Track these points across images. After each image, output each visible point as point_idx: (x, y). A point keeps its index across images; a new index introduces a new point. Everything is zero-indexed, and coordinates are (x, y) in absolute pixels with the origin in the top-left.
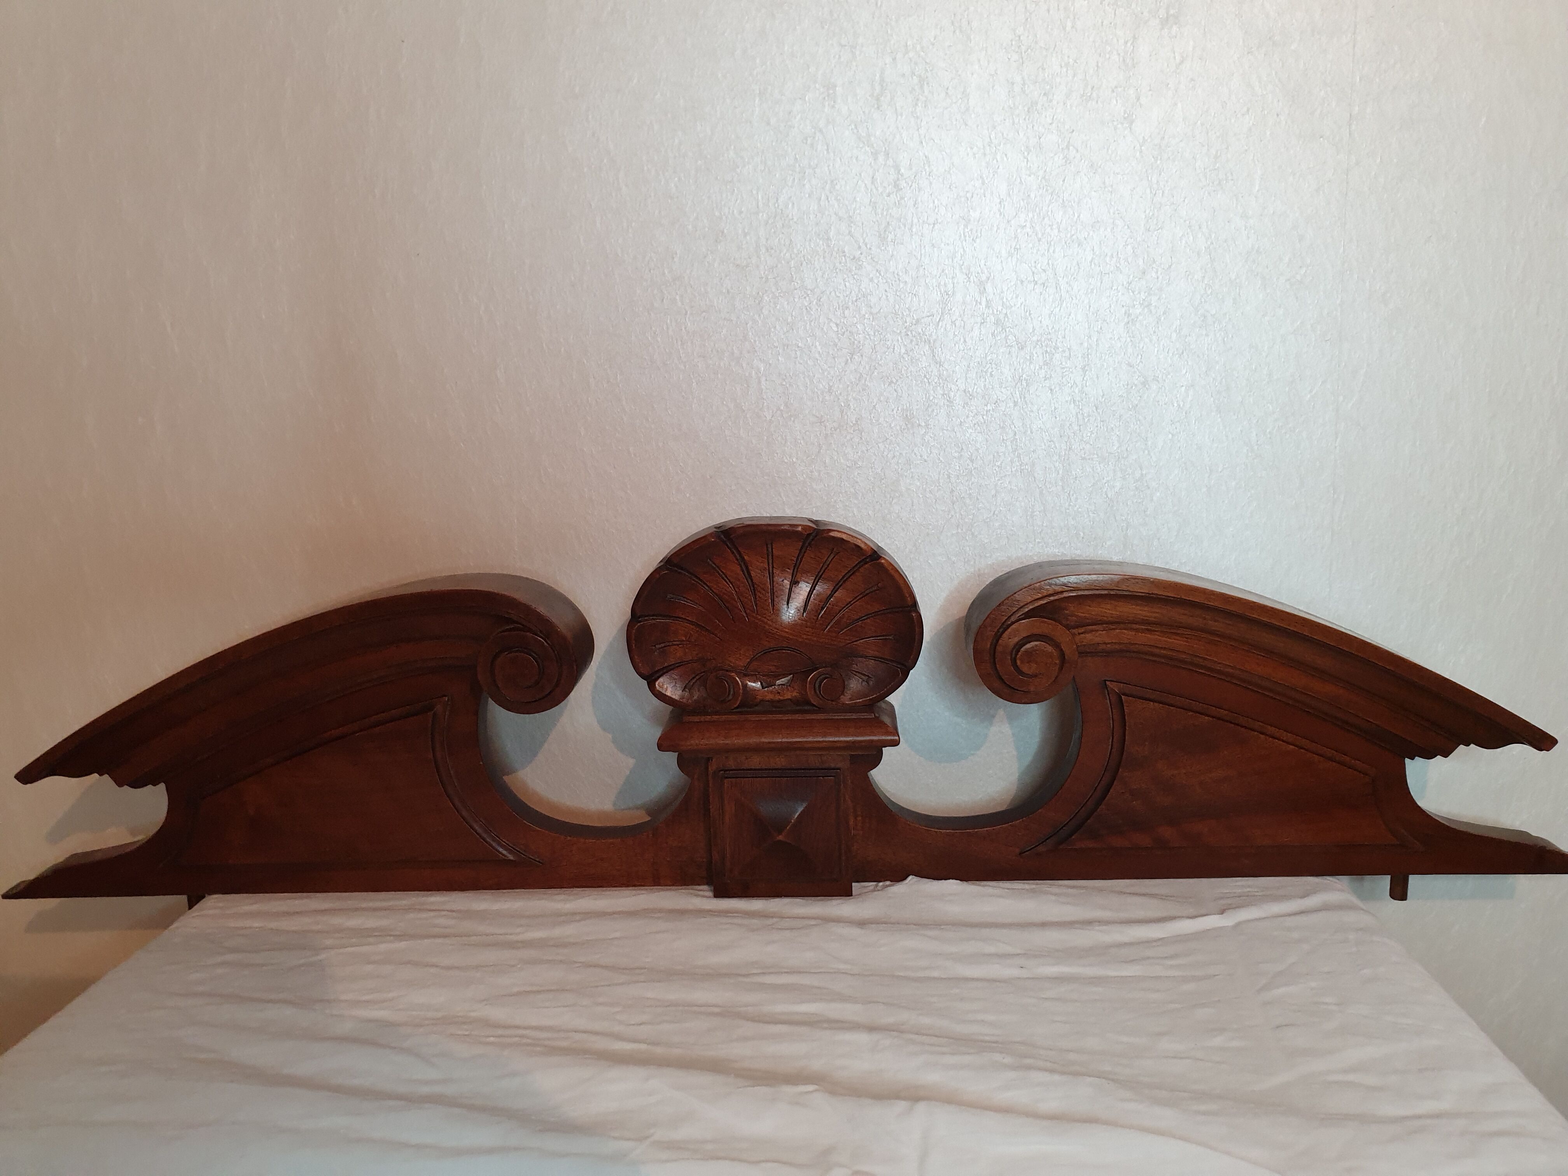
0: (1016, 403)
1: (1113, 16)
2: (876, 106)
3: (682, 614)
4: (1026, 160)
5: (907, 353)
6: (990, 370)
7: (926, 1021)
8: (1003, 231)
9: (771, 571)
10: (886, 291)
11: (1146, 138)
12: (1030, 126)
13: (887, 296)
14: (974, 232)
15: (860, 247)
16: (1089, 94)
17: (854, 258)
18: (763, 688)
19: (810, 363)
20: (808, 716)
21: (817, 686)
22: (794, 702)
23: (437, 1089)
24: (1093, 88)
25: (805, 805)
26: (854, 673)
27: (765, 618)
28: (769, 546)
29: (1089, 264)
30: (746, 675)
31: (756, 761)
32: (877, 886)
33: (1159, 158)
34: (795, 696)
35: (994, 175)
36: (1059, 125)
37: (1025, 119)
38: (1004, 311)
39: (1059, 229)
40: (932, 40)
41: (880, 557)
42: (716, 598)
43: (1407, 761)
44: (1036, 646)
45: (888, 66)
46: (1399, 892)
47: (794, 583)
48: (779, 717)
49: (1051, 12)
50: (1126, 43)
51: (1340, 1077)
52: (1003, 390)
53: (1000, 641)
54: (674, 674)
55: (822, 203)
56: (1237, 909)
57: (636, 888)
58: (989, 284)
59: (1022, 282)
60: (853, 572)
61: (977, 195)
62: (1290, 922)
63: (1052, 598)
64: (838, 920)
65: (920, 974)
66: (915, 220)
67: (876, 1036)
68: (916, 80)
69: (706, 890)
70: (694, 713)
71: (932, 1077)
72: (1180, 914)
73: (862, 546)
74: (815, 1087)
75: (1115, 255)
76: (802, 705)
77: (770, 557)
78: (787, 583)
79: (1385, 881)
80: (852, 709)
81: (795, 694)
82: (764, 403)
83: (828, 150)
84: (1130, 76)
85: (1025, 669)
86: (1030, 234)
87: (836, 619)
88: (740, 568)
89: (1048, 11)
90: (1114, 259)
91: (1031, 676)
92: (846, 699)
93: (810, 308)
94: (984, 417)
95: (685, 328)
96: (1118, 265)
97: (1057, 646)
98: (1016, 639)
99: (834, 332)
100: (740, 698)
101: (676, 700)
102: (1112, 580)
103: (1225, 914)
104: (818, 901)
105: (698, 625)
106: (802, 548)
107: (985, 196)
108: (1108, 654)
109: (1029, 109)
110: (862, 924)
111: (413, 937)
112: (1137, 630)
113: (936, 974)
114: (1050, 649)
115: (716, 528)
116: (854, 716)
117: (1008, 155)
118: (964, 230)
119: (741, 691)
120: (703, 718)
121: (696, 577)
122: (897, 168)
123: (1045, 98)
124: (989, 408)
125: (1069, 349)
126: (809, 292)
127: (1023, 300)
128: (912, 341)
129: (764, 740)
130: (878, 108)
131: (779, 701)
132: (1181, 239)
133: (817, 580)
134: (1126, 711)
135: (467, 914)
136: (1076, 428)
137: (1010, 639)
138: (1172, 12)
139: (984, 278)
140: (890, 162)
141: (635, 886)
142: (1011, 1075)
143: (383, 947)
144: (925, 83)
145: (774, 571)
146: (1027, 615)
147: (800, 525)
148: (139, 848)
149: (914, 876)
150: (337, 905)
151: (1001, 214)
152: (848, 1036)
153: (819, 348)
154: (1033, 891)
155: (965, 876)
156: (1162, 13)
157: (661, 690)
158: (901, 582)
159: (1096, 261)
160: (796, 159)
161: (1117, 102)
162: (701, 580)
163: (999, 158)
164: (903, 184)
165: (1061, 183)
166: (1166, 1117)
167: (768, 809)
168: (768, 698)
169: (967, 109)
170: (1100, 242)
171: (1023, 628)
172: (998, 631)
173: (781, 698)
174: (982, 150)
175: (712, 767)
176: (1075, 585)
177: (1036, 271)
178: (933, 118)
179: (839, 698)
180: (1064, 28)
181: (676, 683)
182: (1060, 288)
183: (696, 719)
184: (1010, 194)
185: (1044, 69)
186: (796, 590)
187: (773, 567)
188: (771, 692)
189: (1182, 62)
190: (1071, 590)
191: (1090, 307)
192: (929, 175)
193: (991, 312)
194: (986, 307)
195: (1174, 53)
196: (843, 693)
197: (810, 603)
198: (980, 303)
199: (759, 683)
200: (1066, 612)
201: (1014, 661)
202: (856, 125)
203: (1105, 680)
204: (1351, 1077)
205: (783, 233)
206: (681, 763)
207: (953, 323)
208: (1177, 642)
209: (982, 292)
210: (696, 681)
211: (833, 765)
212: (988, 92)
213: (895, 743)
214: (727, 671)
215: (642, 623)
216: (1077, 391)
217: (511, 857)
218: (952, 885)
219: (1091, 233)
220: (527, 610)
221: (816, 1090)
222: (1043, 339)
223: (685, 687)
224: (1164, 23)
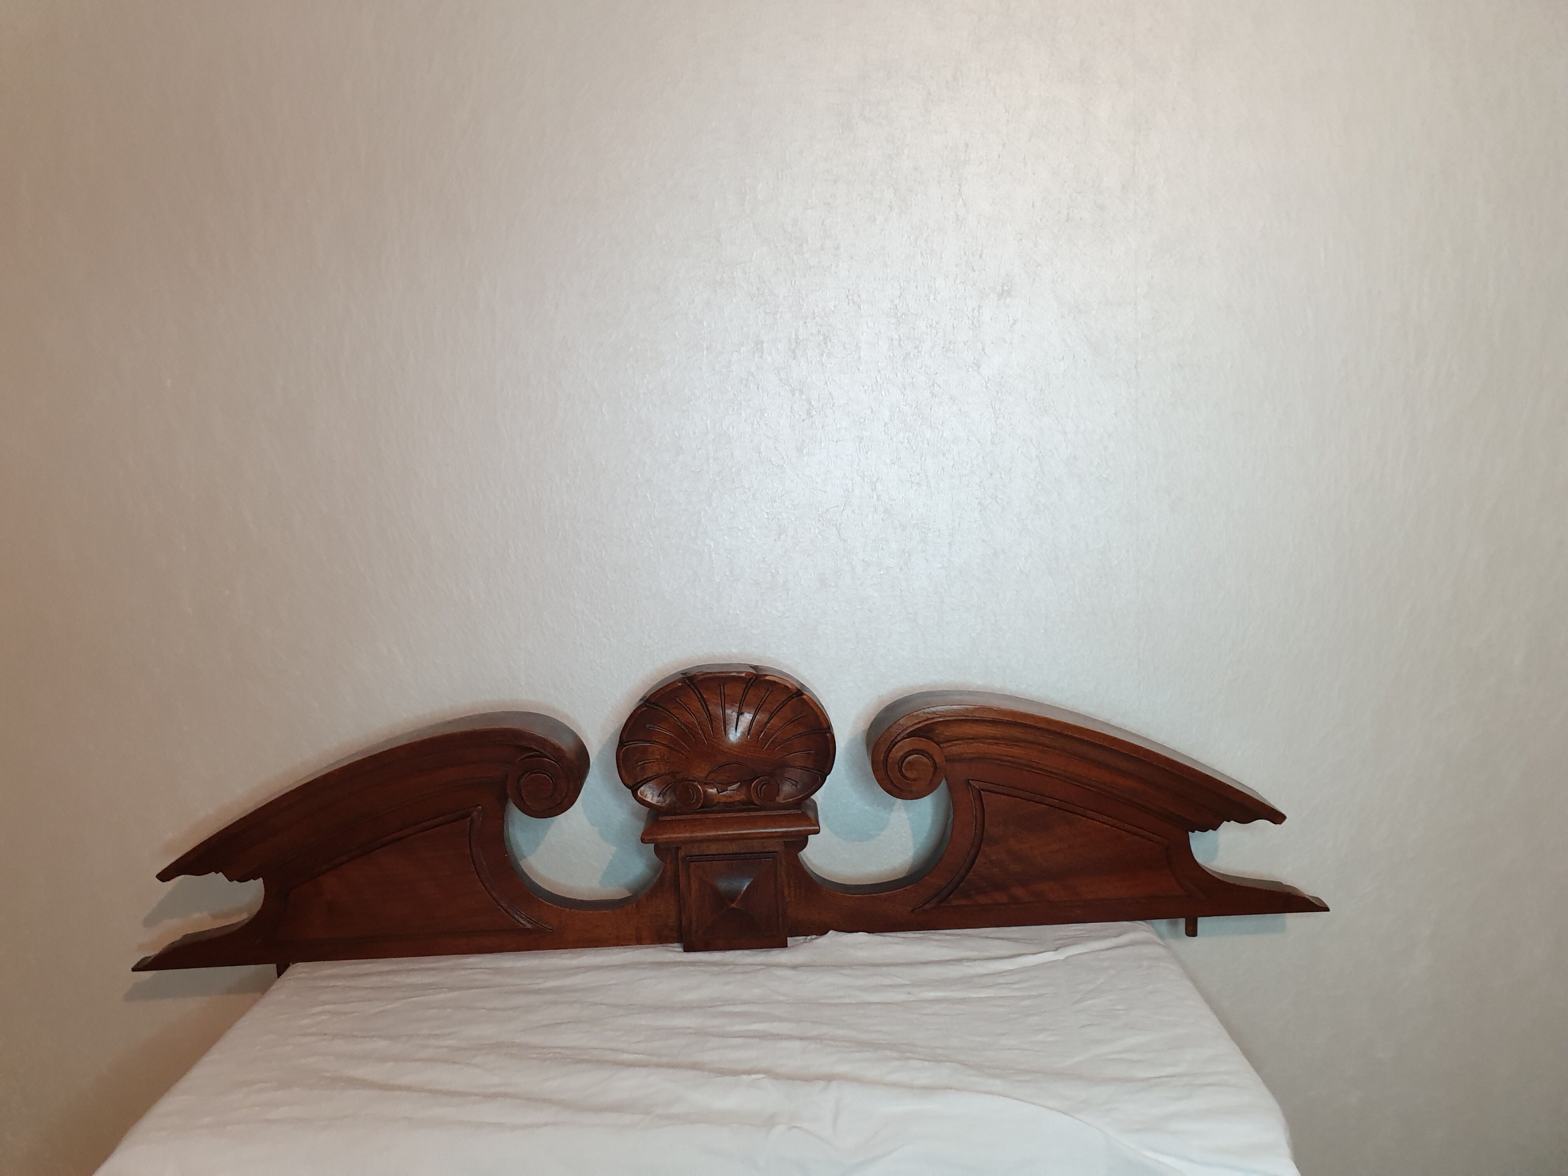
0: (901, 569)
1: (964, 291)
2: (793, 357)
3: (658, 739)
4: (903, 395)
5: (820, 533)
6: (881, 545)
7: (840, 1032)
8: (887, 446)
9: (723, 706)
10: (803, 489)
11: (990, 378)
12: (905, 370)
13: (804, 493)
14: (866, 446)
15: (783, 458)
16: (948, 347)
17: (779, 465)
18: (719, 793)
19: (749, 541)
20: (753, 814)
21: (759, 790)
22: (743, 803)
23: (502, 1089)
24: (950, 342)
25: (751, 880)
26: (786, 779)
27: (719, 740)
28: (722, 687)
29: (951, 468)
30: (705, 784)
31: (714, 849)
32: (806, 939)
33: (1000, 391)
34: (743, 798)
35: (880, 406)
36: (927, 369)
37: (901, 365)
38: (890, 503)
39: (928, 444)
40: (833, 308)
41: (802, 694)
42: (683, 726)
43: (1190, 833)
44: (916, 758)
45: (801, 327)
46: (1192, 931)
47: (740, 714)
48: (730, 815)
49: (918, 288)
50: (973, 310)
51: (1116, 1056)
52: (892, 560)
53: (890, 755)
54: (651, 784)
55: (755, 426)
56: (1067, 947)
57: (623, 947)
58: (878, 484)
59: (902, 482)
60: (783, 704)
61: (868, 420)
62: (1103, 955)
63: (926, 723)
64: (778, 966)
65: (837, 1001)
66: (824, 439)
67: (805, 1043)
68: (821, 338)
69: (677, 947)
70: (667, 814)
71: (842, 1069)
72: (1026, 952)
73: (790, 686)
74: (765, 1076)
75: (969, 462)
76: (747, 805)
77: (723, 696)
78: (735, 715)
79: (1182, 922)
80: (785, 807)
81: (742, 797)
82: (714, 571)
83: (758, 388)
84: (977, 334)
85: (909, 775)
86: (907, 447)
87: (772, 739)
88: (700, 704)
89: (917, 287)
90: (969, 465)
91: (915, 780)
92: (780, 799)
93: (747, 501)
94: (879, 579)
95: (654, 517)
96: (972, 469)
97: (930, 757)
98: (901, 753)
99: (765, 518)
100: (701, 801)
101: (653, 804)
102: (967, 709)
103: (1058, 951)
104: (763, 951)
105: (669, 747)
106: (745, 689)
107: (873, 421)
108: (971, 760)
109: (904, 358)
110: (794, 967)
111: (459, 988)
112: (989, 744)
113: (847, 1001)
114: (925, 760)
115: (682, 674)
116: (787, 812)
117: (890, 392)
118: (859, 445)
119: (702, 796)
120: (674, 818)
121: (668, 711)
122: (809, 402)
123: (916, 350)
124: (881, 573)
125: (939, 530)
126: (747, 490)
127: (903, 495)
128: (823, 525)
129: (720, 833)
130: (794, 358)
131: (731, 803)
132: (1018, 449)
133: (757, 711)
134: (984, 802)
135: (497, 971)
136: (946, 587)
137: (897, 753)
138: (1006, 288)
139: (874, 479)
140: (804, 397)
141: (622, 945)
142: (896, 1063)
143: (442, 996)
144: (828, 340)
145: (726, 706)
146: (910, 735)
147: (745, 672)
148: (242, 927)
149: (833, 931)
150: (395, 967)
151: (885, 434)
152: (785, 1044)
153: (754, 529)
154: (920, 938)
155: (871, 929)
156: (999, 289)
157: (642, 797)
158: (818, 712)
159: (956, 466)
160: (735, 394)
161: (968, 352)
162: (672, 714)
163: (883, 394)
164: (814, 412)
165: (929, 410)
166: (997, 1084)
167: (723, 885)
168: (722, 801)
169: (860, 358)
170: (959, 453)
171: (907, 745)
172: (889, 747)
173: (732, 800)
174: (871, 388)
175: (681, 854)
176: (941, 713)
177: (912, 474)
178: (835, 364)
179: (775, 799)
180: (929, 300)
181: (653, 791)
182: (930, 486)
183: (669, 818)
184: (892, 419)
185: (914, 329)
186: (742, 718)
187: (725, 703)
188: (725, 796)
189: (1014, 324)
190: (938, 717)
191: (953, 499)
192: (833, 406)
193: (881, 503)
194: (877, 500)
195: (1008, 317)
196: (778, 795)
197: (752, 728)
198: (873, 497)
199: (716, 789)
200: (937, 731)
201: (900, 771)
202: (778, 371)
203: (969, 780)
204: (1124, 1056)
205: (726, 448)
206: (657, 850)
207: (853, 511)
208: (1016, 751)
209: (874, 489)
210: (668, 789)
211: (771, 850)
212: (874, 345)
213: (817, 832)
214: (692, 781)
215: (627, 747)
216: (945, 560)
217: (529, 926)
218: (861, 937)
219: (952, 446)
220: (543, 742)
221: (765, 1078)
222: (919, 523)
223: (660, 794)
224: (1000, 296)
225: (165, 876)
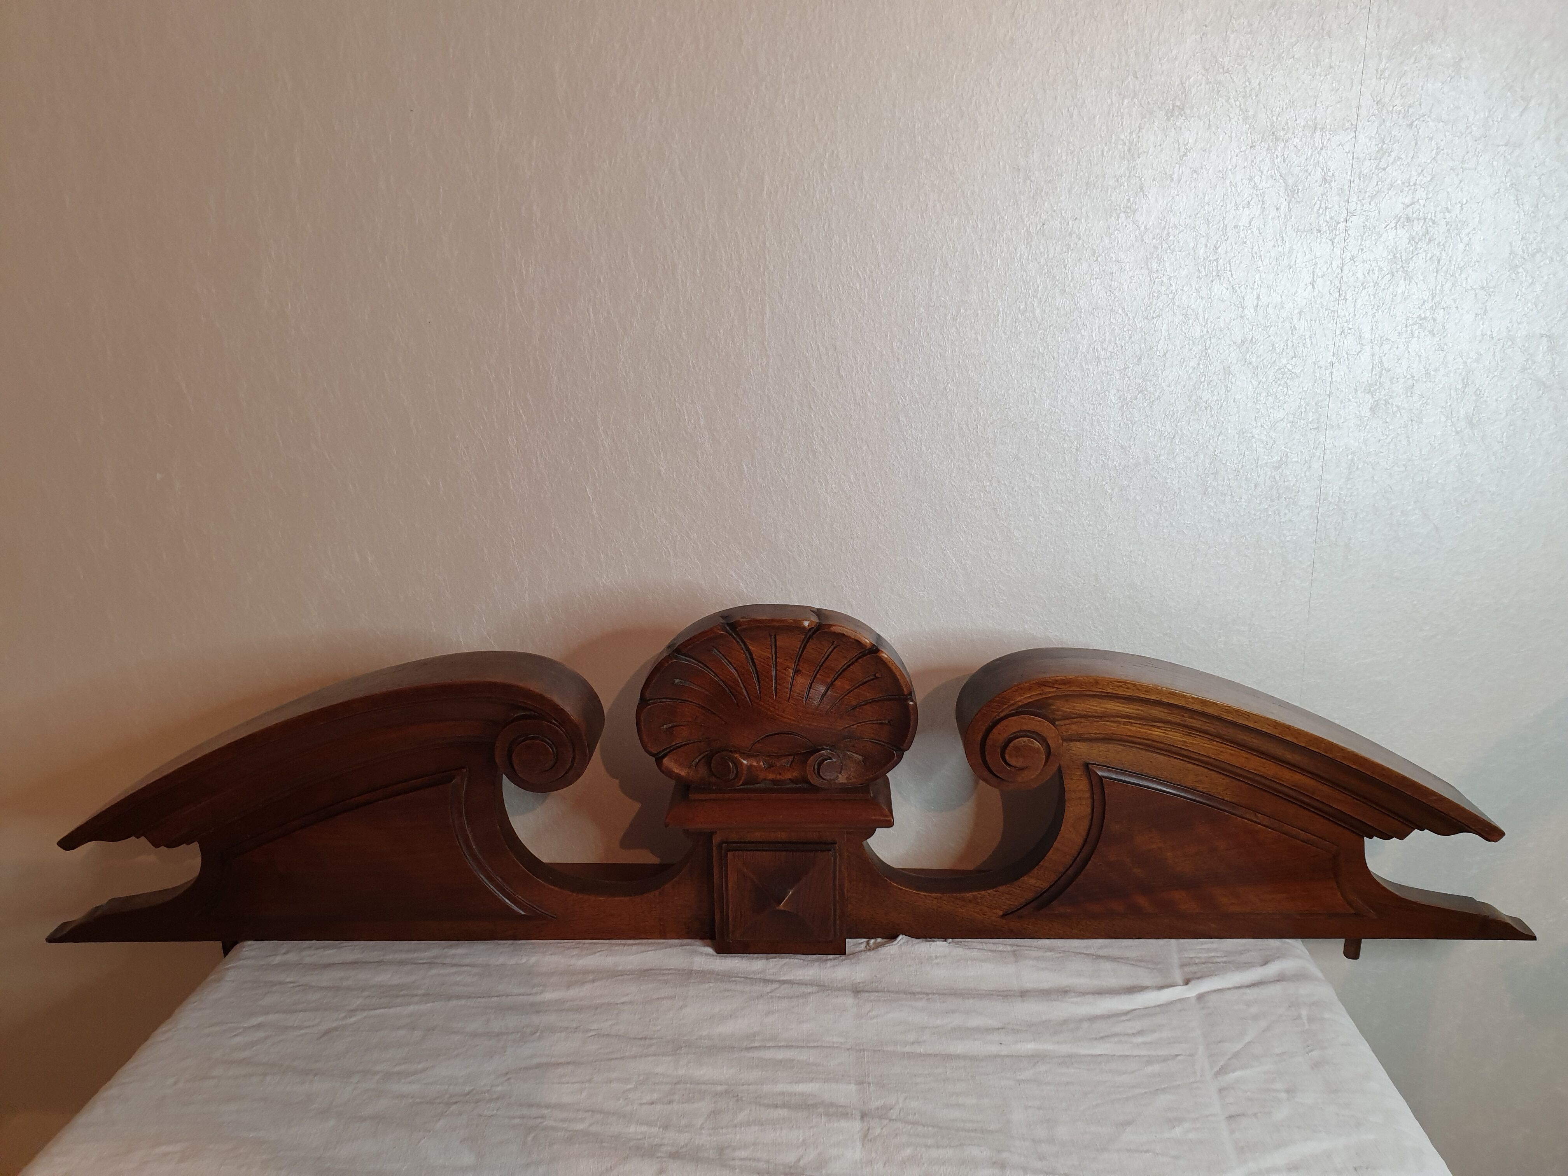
3: (689, 698)
9: (774, 661)
18: (765, 768)
20: (808, 796)
21: (817, 767)
22: (795, 782)
26: (852, 753)
27: (768, 704)
28: (773, 636)
30: (749, 756)
31: (757, 836)
32: (869, 945)
34: (796, 776)
36: (1063, 212)
41: (878, 650)
42: (721, 683)
43: (1365, 838)
44: (1024, 741)
46: (1352, 952)
47: (796, 672)
48: (779, 796)
50: (1131, 133)
53: (990, 736)
54: (681, 753)
56: (1200, 979)
60: (853, 662)
63: (1040, 696)
64: (834, 988)
65: (909, 1049)
69: (709, 946)
70: (698, 790)
73: (861, 640)
76: (801, 785)
77: (774, 647)
78: (789, 672)
79: (1340, 943)
80: (849, 788)
81: (795, 774)
85: (1012, 762)
88: (744, 657)
92: (844, 780)
97: (1043, 740)
98: (1005, 736)
100: (744, 777)
101: (682, 777)
103: (1190, 985)
104: (815, 960)
105: (703, 707)
106: (805, 643)
108: (1093, 741)
113: (922, 1049)
114: (1037, 744)
115: (721, 615)
116: (850, 796)
119: (745, 771)
120: (708, 797)
121: (702, 664)
131: (781, 781)
134: (1106, 792)
137: (999, 735)
141: (642, 939)
145: (777, 660)
146: (1016, 711)
147: (804, 620)
149: (904, 936)
157: (668, 767)
158: (897, 674)
162: (707, 667)
168: (769, 778)
171: (1011, 725)
172: (990, 722)
173: (783, 778)
175: (716, 840)
179: (838, 779)
181: (682, 762)
183: (702, 797)
186: (797, 679)
187: (776, 657)
188: (773, 772)
196: (841, 775)
199: (762, 764)
200: (1053, 707)
201: (1003, 755)
203: (1088, 763)
210: (701, 759)
211: (830, 840)
213: (889, 824)
214: (731, 751)
215: (650, 706)
217: (522, 912)
218: (939, 946)
223: (690, 766)
224: (1170, 114)
225: (69, 843)
